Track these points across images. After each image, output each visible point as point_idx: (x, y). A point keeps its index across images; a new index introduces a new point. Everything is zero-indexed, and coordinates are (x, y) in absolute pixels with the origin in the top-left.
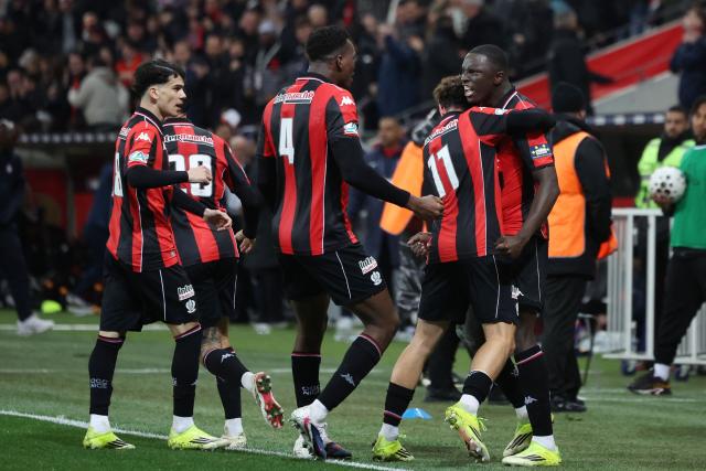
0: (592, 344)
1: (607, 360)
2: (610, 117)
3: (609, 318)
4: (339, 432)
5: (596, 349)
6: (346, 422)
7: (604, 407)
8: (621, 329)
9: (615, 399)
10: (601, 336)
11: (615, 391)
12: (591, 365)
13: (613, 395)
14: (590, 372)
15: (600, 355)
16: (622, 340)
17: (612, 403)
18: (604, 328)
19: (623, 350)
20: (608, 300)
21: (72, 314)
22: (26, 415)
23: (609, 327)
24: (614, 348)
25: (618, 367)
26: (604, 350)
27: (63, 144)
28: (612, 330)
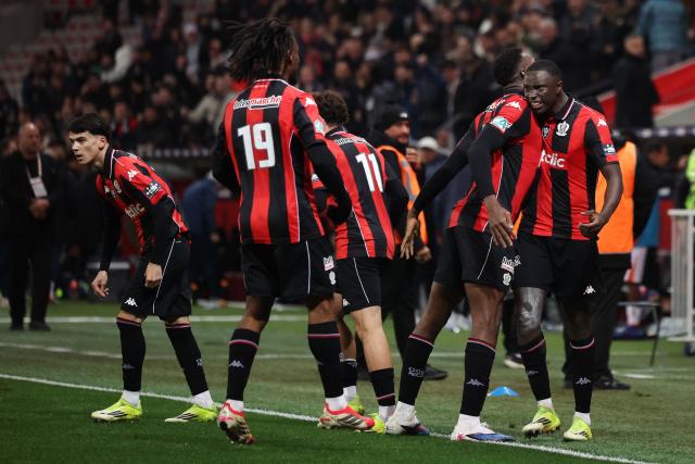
0: (658, 330)
1: (671, 342)
2: (672, 129)
3: (673, 305)
4: (436, 408)
5: (662, 334)
6: (443, 399)
7: (669, 384)
8: (683, 314)
9: (679, 377)
10: (666, 322)
11: (679, 370)
12: (658, 346)
13: (678, 373)
14: (657, 353)
15: (665, 338)
16: (685, 325)
17: (675, 380)
18: (668, 314)
19: (685, 334)
20: (672, 290)
21: (202, 307)
22: (162, 396)
23: (673, 314)
24: (677, 332)
25: (681, 349)
26: (669, 334)
27: (191, 158)
28: (676, 316)
